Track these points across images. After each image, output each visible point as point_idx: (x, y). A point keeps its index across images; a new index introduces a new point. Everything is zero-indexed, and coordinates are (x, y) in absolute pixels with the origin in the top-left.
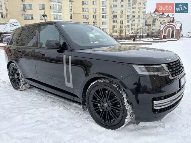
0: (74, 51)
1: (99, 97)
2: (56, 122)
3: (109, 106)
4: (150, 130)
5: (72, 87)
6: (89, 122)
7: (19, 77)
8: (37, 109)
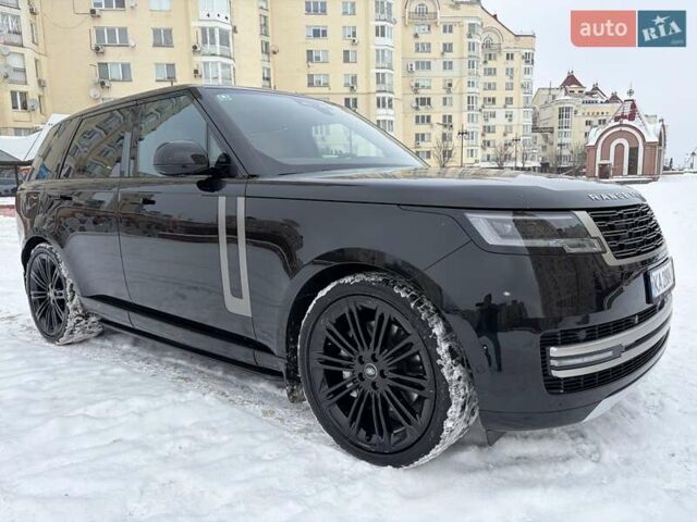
0: (255, 179)
1: (347, 343)
2: (185, 443)
3: (384, 377)
4: (543, 468)
5: (250, 315)
6: (309, 443)
7: (62, 292)
8: (120, 400)
